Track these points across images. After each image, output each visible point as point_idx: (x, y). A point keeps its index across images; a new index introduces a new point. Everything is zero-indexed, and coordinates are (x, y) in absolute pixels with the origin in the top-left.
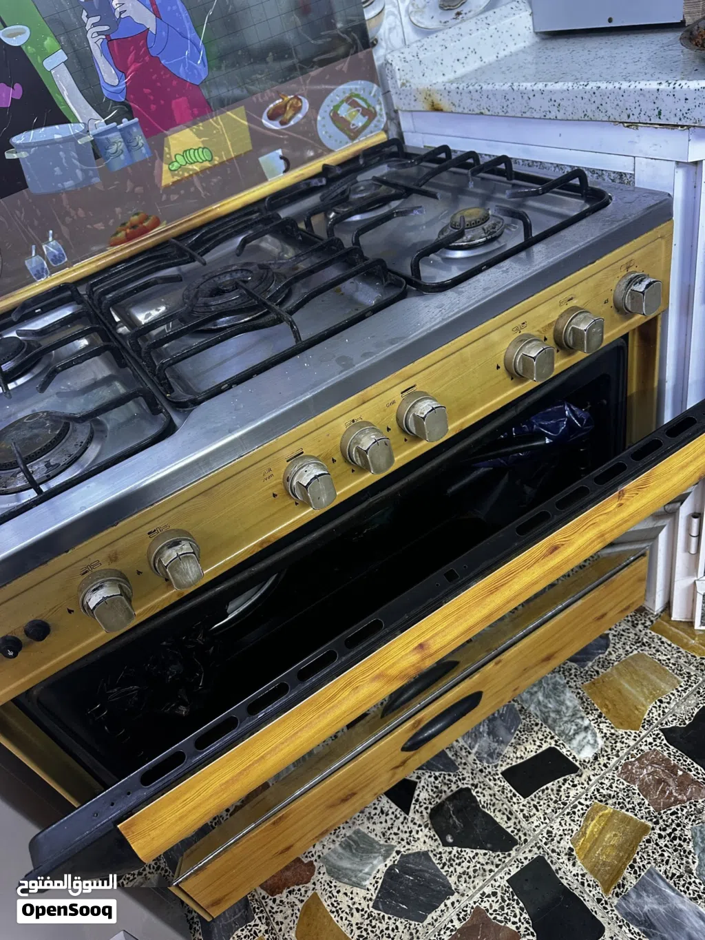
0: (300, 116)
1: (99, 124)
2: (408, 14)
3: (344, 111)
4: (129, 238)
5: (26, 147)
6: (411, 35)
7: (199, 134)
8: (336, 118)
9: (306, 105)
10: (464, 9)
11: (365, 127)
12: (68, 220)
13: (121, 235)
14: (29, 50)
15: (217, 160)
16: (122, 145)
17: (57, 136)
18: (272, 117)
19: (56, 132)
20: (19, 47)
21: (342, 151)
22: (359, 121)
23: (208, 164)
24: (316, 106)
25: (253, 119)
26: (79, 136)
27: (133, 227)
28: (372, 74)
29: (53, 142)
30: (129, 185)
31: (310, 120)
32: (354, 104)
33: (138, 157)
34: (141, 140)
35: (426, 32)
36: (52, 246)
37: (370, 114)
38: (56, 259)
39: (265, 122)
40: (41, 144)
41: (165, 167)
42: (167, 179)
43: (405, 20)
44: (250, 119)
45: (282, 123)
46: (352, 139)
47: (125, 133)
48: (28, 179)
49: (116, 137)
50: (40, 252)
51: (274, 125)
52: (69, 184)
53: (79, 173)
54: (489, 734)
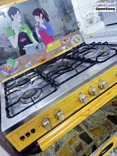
0: (68, 40)
1: (37, 43)
2: (84, 24)
3: (75, 39)
4: (42, 61)
5: (26, 47)
6: (85, 27)
7: (53, 44)
8: (74, 40)
9: (69, 39)
10: (93, 23)
11: (78, 42)
12: (32, 59)
13: (41, 61)
14: (27, 33)
15: (55, 48)
16: (41, 47)
17: (31, 46)
18: (64, 41)
19: (31, 45)
20: (26, 33)
21: (75, 46)
22: (78, 41)
23: (54, 49)
24: (71, 39)
25: (61, 41)
26: (34, 45)
27: (43, 59)
28: (79, 33)
29: (30, 47)
30: (42, 53)
31: (70, 41)
32: (77, 38)
33: (43, 48)
34: (44, 46)
35: (87, 27)
36: (30, 63)
37: (79, 39)
38: (30, 65)
39: (63, 42)
40: (28, 47)
41: (47, 50)
42: (48, 52)
43: (84, 25)
44: (61, 42)
45: (66, 42)
46: (77, 43)
47: (41, 45)
48: (26, 53)
49: (40, 45)
50: (28, 64)
51: (64, 42)
52: (33, 53)
53: (34, 51)
54: (114, 152)
